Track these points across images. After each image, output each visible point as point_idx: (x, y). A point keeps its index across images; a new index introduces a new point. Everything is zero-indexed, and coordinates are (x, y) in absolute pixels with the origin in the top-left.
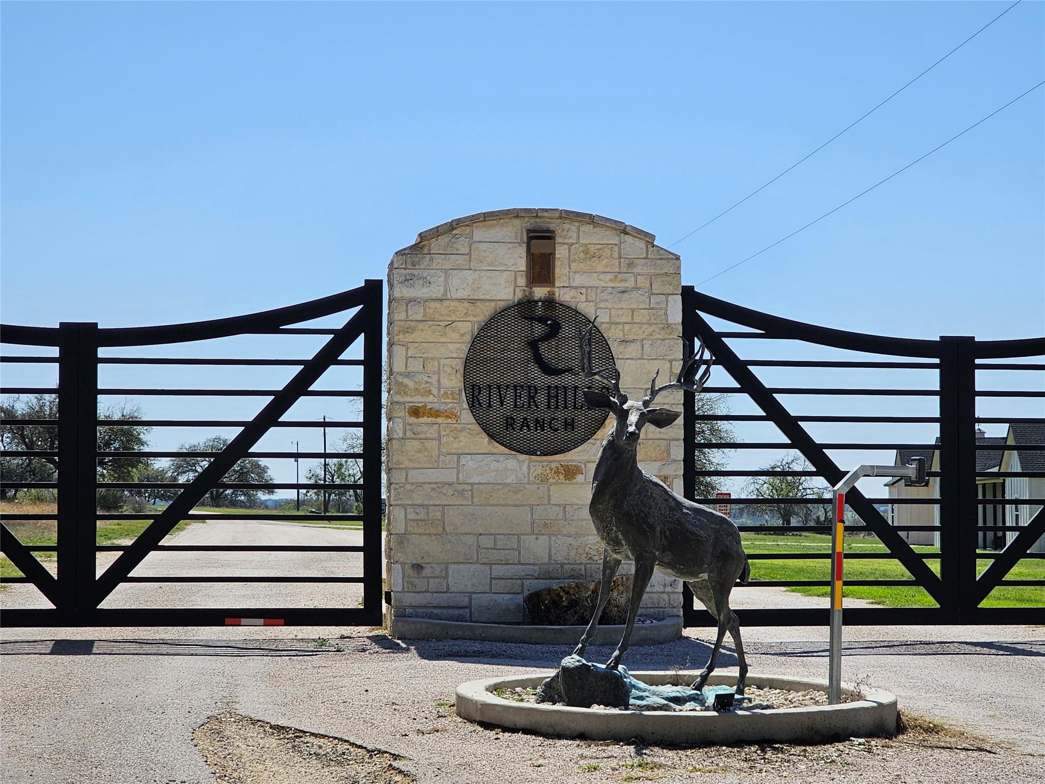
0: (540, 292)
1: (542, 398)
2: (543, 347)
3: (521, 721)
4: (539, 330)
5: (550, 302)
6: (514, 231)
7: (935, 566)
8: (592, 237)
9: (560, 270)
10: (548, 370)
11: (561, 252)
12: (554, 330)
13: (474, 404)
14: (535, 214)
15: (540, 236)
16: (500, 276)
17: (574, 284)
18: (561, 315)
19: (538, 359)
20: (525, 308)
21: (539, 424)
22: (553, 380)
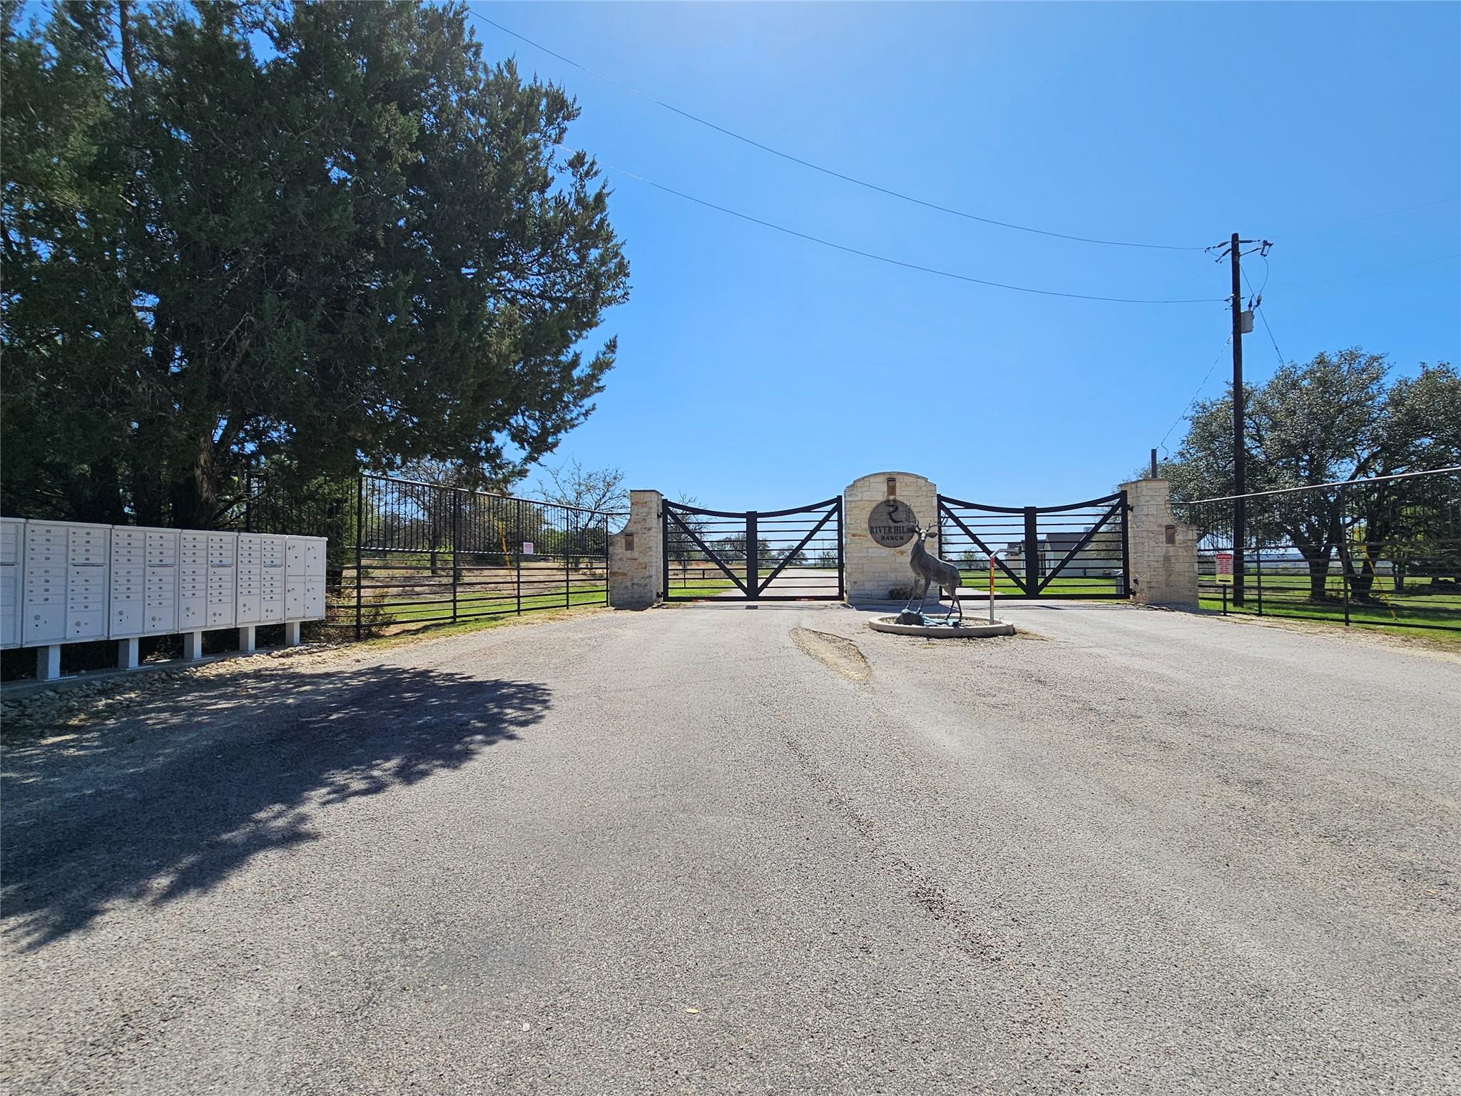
0: (892, 498)
1: (893, 530)
2: (893, 515)
4: (891, 509)
5: (895, 501)
6: (883, 479)
7: (1024, 581)
8: (908, 480)
9: (898, 491)
10: (895, 521)
11: (898, 485)
12: (896, 509)
13: (872, 532)
14: (890, 473)
15: (891, 480)
16: (879, 493)
17: (902, 495)
18: (898, 504)
19: (891, 518)
20: (887, 503)
21: (892, 538)
22: (896, 525)
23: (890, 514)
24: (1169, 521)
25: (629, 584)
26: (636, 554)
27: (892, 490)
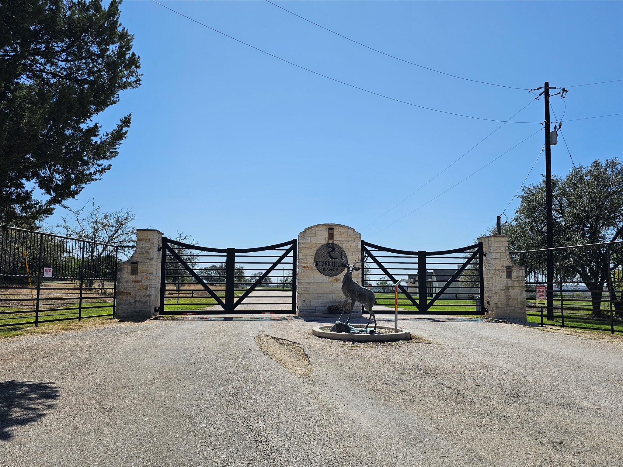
0: (331, 242)
1: (331, 264)
2: (331, 253)
3: (327, 336)
4: (330, 250)
5: (333, 244)
6: (324, 228)
7: (417, 301)
8: (342, 229)
9: (335, 237)
10: (332, 258)
11: (335, 233)
12: (334, 249)
13: (316, 265)
14: (329, 225)
15: (331, 229)
16: (322, 238)
17: (338, 240)
18: (335, 246)
19: (330, 256)
20: (327, 245)
21: (331, 270)
22: (334, 260)
23: (329, 253)
24: (508, 263)
25: (132, 301)
26: (139, 278)
27: (331, 236)
